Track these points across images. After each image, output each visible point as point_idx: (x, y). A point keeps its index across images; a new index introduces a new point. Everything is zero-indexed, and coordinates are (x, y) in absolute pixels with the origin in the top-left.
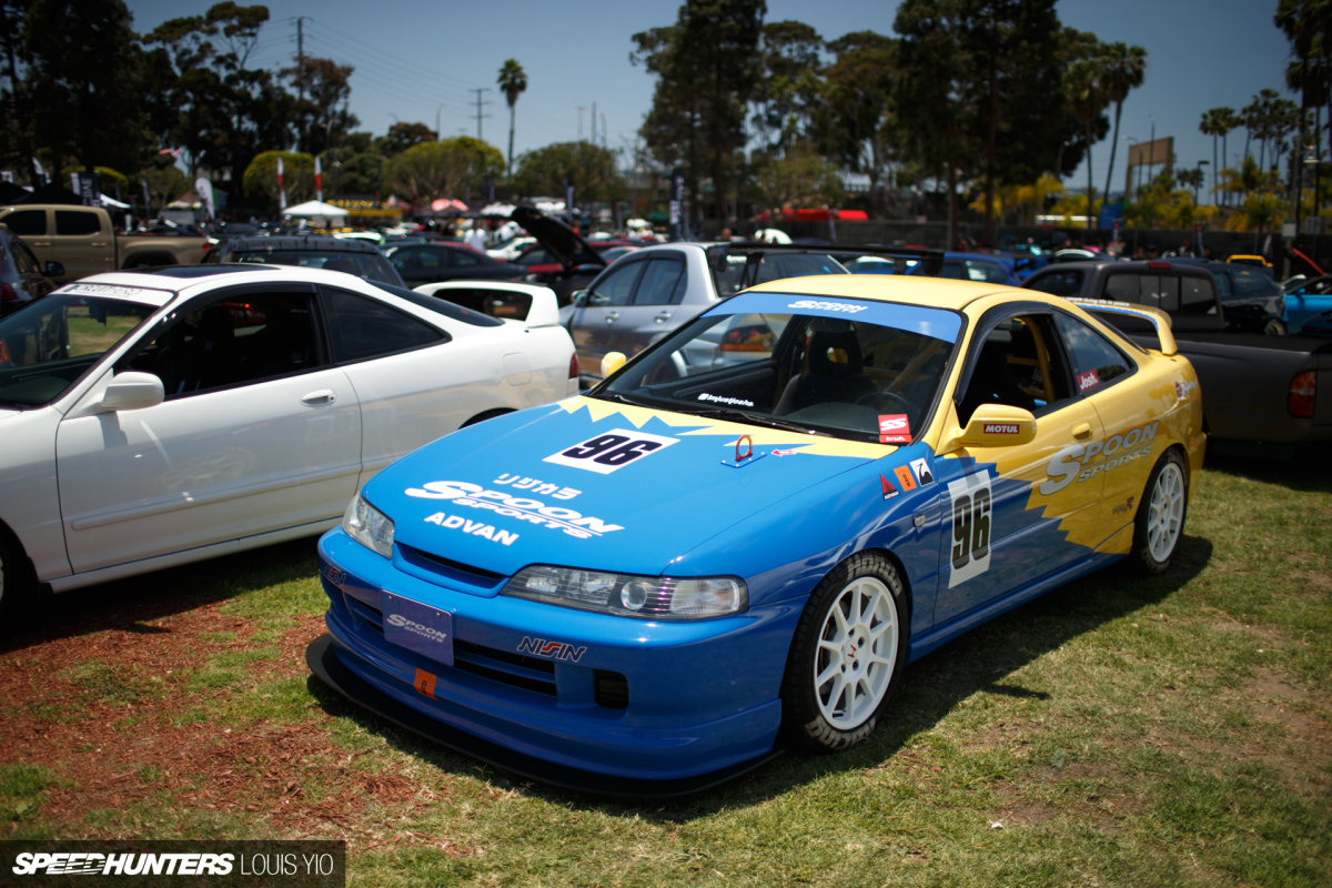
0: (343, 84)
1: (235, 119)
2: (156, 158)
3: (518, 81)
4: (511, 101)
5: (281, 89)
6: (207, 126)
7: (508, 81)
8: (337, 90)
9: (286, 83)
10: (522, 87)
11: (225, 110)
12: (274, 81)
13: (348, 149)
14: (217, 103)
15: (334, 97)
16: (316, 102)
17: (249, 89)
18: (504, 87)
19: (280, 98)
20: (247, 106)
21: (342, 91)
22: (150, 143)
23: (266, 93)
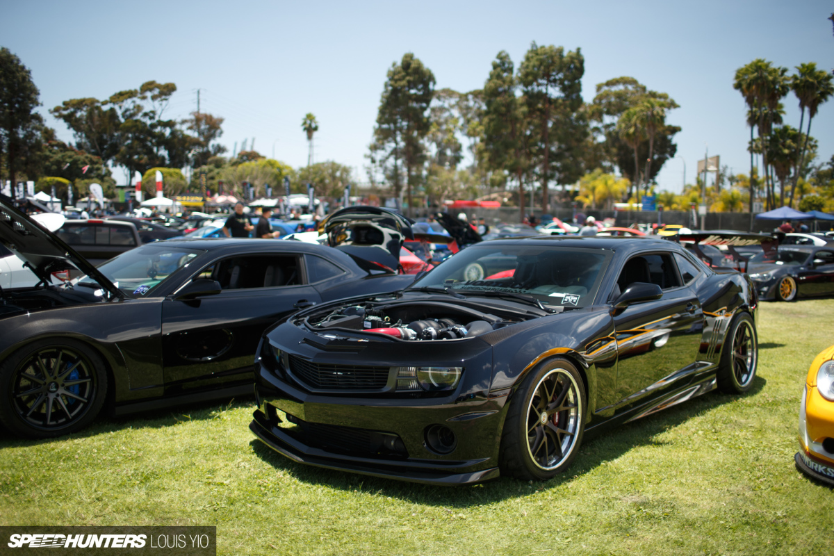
0: (218, 128)
1: (155, 149)
2: (99, 172)
3: (313, 125)
4: (310, 137)
5: (182, 131)
6: (138, 153)
7: (307, 126)
8: (215, 132)
9: (184, 127)
10: (316, 129)
11: (149, 144)
12: (178, 127)
13: (212, 166)
14: (144, 140)
15: (212, 136)
16: (202, 139)
17: (163, 131)
18: (305, 129)
19: (180, 136)
20: (162, 141)
21: (218, 131)
22: (96, 163)
23: (173, 133)
